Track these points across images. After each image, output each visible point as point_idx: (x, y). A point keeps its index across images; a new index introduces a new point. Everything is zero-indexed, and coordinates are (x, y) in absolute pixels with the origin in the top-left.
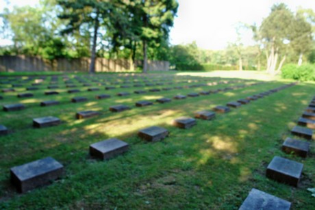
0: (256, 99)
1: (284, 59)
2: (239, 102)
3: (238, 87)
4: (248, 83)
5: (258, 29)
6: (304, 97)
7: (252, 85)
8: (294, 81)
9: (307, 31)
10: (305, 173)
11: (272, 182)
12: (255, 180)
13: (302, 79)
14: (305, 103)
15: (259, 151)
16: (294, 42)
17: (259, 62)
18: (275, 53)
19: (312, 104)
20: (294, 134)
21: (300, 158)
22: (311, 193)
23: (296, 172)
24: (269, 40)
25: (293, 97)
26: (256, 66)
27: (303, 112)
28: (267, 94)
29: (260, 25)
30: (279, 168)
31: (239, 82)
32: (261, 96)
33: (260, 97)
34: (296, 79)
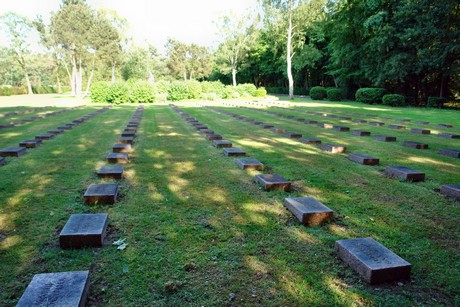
0: (51, 137)
1: (92, 74)
2: (21, 145)
3: (24, 121)
4: (41, 114)
5: (47, 29)
6: (117, 125)
7: (48, 115)
8: (107, 104)
9: (114, 38)
10: (112, 224)
11: (68, 253)
12: (43, 261)
13: (118, 100)
14: (118, 132)
15: (52, 214)
16: (100, 52)
17: (58, 80)
18: (78, 66)
19: (127, 133)
20: (101, 176)
21: (107, 206)
22: (118, 246)
23: (98, 228)
24: (65, 47)
25: (105, 126)
26: (55, 86)
27: (114, 144)
28: (69, 127)
29: (50, 23)
30: (76, 231)
31: (27, 112)
32: (61, 130)
33: (57, 133)
34: (110, 101)
